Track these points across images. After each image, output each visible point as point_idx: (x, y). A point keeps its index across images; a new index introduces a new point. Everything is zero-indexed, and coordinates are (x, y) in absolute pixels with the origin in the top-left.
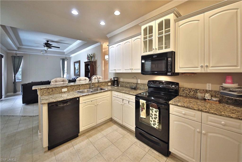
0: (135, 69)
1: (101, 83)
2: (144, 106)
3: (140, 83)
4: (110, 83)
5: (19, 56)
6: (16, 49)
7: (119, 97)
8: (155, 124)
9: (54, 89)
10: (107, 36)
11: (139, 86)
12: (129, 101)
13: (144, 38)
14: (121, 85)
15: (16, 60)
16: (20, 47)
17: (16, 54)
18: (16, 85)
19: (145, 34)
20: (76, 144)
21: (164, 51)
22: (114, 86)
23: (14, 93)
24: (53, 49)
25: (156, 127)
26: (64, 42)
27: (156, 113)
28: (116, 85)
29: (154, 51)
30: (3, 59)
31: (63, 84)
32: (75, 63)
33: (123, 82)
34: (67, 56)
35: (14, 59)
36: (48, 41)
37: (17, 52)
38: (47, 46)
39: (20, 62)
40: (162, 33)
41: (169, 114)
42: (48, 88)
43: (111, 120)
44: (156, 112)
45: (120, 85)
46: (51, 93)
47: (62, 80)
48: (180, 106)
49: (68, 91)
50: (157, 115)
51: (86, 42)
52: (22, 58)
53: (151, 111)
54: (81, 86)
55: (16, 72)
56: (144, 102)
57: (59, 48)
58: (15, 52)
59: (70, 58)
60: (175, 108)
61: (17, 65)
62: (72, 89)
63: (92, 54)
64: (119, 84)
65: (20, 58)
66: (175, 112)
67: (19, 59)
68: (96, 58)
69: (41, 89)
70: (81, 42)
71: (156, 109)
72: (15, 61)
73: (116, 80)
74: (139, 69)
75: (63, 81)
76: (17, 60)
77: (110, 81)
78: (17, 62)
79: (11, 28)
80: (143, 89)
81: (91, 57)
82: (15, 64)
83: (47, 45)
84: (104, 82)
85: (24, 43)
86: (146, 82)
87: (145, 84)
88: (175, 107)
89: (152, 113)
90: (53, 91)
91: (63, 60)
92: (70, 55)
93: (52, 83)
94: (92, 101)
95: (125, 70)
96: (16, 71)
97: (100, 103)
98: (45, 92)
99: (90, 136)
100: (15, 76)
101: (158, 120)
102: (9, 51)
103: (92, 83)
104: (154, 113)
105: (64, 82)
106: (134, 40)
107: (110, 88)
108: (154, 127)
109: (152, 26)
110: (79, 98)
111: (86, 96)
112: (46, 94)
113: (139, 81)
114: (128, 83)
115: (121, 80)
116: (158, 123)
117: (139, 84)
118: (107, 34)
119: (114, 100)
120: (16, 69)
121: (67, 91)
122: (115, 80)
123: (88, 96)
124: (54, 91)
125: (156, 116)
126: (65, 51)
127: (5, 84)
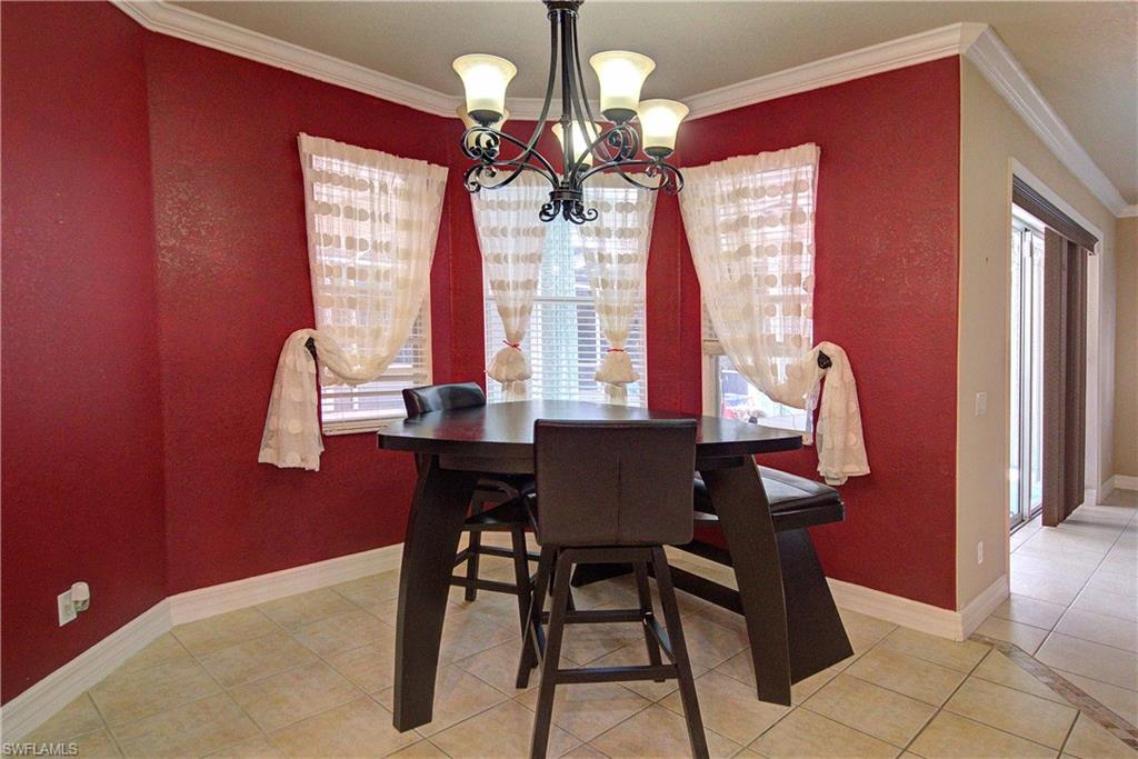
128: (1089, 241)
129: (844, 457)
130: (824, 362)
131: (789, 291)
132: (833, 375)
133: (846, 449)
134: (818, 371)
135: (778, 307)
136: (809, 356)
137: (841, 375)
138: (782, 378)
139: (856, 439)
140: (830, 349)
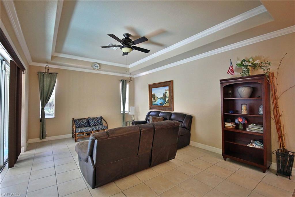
5: (51, 73)
15: (45, 79)
16: (56, 54)
17: (48, 68)
18: (44, 125)
23: (40, 139)
35: (42, 77)
39: (52, 83)
52: (56, 77)
55: (45, 101)
59: (134, 79)
61: (48, 88)
65: (53, 75)
67: (51, 78)
72: (43, 81)
76: (47, 81)
82: (43, 87)
91: (124, 82)
100: (43, 109)
102: (33, 64)
120: (45, 94)
126: (130, 66)
128: (23, 69)
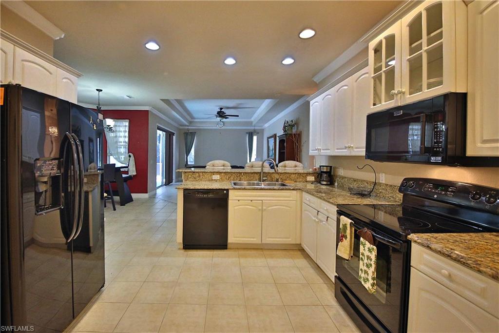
0: (356, 148)
1: (288, 175)
2: (345, 232)
3: (384, 182)
4: (314, 177)
6: (187, 124)
7: (311, 205)
8: (368, 280)
9: (201, 174)
10: (315, 80)
11: (380, 191)
12: (328, 217)
13: (376, 70)
14: (338, 184)
16: (193, 120)
17: (188, 130)
19: (378, 58)
20: (218, 257)
21: (426, 93)
22: (320, 183)
24: (230, 119)
25: (368, 287)
26: (244, 106)
27: (369, 254)
28: (324, 183)
29: (397, 100)
30: (174, 137)
31: (224, 169)
32: (268, 138)
33: (343, 178)
34: (256, 128)
35: (186, 136)
36: (221, 109)
37: (189, 128)
38: (220, 116)
40: (420, 47)
41: (410, 266)
42: (194, 172)
43: (300, 249)
44: (370, 250)
45: (336, 184)
46: (197, 179)
47: (222, 164)
48: (435, 251)
49: (221, 180)
50: (371, 260)
51: (278, 100)
52: (195, 135)
53: (361, 247)
54: (242, 174)
56: (347, 223)
57: (238, 116)
58: (187, 127)
59: (263, 131)
60: (426, 256)
62: (228, 178)
63: (292, 121)
64: (335, 181)
65: (193, 134)
66: (425, 265)
67: (192, 136)
68: (300, 128)
69: (186, 172)
70: (270, 102)
71: (371, 244)
72: (187, 138)
73: (325, 170)
74: (362, 148)
75: (224, 166)
76: (189, 137)
77: (311, 172)
78: (190, 140)
79: (176, 100)
80: (392, 199)
81: (291, 126)
82: (187, 142)
83: (221, 114)
84: (296, 173)
85: (195, 115)
86: (399, 181)
87: (395, 186)
88: (427, 253)
89: (364, 251)
90: (199, 176)
91: (251, 135)
92: (262, 126)
93: (207, 167)
94: (251, 201)
95: (337, 149)
96: (188, 152)
97: (269, 208)
98: (190, 176)
99: (245, 256)
100: (187, 158)
101: (373, 273)
102: (181, 127)
103: (263, 173)
104: (367, 253)
105: (225, 168)
106: (356, 79)
107: (311, 187)
108: (364, 285)
109: (394, 35)
110: (227, 190)
111: (239, 191)
112: (191, 179)
113: (383, 179)
114: (355, 181)
115: (341, 172)
116: (373, 279)
117: (380, 184)
118: (313, 77)
119: (305, 210)
120: (188, 148)
121: (219, 178)
122: (322, 170)
123: (243, 191)
124: (201, 177)
125: (369, 261)
126: (252, 119)
127: (176, 164)
128: (173, 134)
129: (132, 172)
130: (130, 156)
131: (124, 144)
132: (131, 159)
133: (133, 171)
134: (129, 158)
135: (122, 147)
136: (127, 155)
137: (132, 158)
138: (123, 159)
139: (134, 169)
140: (131, 154)
